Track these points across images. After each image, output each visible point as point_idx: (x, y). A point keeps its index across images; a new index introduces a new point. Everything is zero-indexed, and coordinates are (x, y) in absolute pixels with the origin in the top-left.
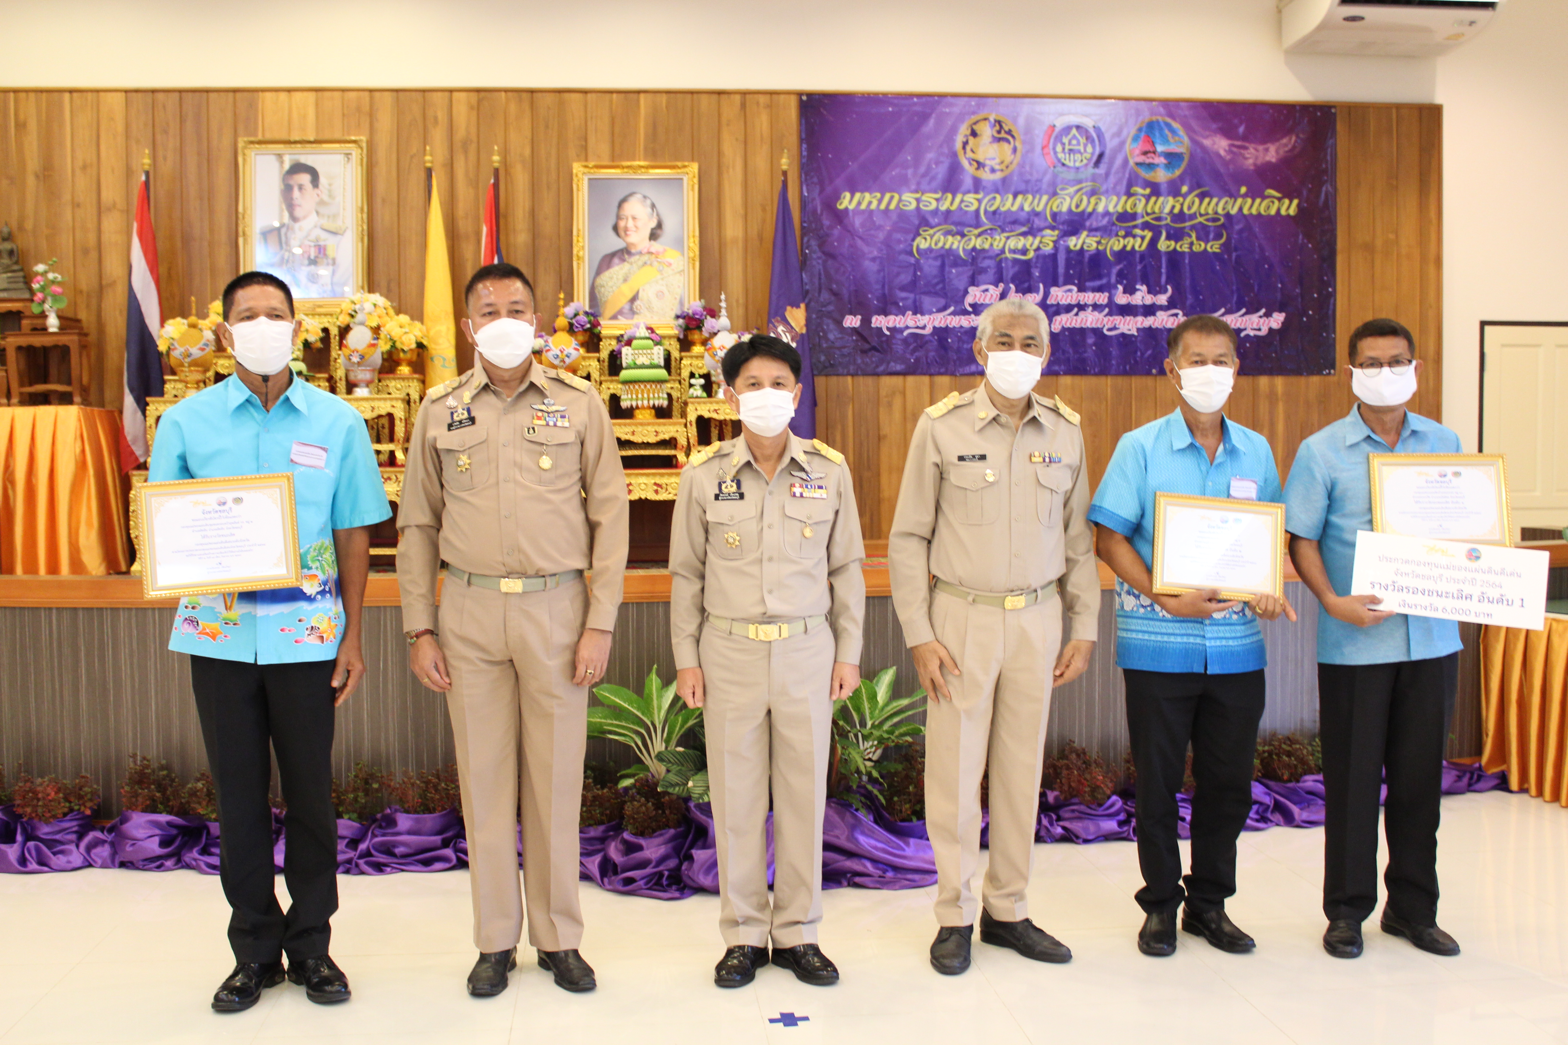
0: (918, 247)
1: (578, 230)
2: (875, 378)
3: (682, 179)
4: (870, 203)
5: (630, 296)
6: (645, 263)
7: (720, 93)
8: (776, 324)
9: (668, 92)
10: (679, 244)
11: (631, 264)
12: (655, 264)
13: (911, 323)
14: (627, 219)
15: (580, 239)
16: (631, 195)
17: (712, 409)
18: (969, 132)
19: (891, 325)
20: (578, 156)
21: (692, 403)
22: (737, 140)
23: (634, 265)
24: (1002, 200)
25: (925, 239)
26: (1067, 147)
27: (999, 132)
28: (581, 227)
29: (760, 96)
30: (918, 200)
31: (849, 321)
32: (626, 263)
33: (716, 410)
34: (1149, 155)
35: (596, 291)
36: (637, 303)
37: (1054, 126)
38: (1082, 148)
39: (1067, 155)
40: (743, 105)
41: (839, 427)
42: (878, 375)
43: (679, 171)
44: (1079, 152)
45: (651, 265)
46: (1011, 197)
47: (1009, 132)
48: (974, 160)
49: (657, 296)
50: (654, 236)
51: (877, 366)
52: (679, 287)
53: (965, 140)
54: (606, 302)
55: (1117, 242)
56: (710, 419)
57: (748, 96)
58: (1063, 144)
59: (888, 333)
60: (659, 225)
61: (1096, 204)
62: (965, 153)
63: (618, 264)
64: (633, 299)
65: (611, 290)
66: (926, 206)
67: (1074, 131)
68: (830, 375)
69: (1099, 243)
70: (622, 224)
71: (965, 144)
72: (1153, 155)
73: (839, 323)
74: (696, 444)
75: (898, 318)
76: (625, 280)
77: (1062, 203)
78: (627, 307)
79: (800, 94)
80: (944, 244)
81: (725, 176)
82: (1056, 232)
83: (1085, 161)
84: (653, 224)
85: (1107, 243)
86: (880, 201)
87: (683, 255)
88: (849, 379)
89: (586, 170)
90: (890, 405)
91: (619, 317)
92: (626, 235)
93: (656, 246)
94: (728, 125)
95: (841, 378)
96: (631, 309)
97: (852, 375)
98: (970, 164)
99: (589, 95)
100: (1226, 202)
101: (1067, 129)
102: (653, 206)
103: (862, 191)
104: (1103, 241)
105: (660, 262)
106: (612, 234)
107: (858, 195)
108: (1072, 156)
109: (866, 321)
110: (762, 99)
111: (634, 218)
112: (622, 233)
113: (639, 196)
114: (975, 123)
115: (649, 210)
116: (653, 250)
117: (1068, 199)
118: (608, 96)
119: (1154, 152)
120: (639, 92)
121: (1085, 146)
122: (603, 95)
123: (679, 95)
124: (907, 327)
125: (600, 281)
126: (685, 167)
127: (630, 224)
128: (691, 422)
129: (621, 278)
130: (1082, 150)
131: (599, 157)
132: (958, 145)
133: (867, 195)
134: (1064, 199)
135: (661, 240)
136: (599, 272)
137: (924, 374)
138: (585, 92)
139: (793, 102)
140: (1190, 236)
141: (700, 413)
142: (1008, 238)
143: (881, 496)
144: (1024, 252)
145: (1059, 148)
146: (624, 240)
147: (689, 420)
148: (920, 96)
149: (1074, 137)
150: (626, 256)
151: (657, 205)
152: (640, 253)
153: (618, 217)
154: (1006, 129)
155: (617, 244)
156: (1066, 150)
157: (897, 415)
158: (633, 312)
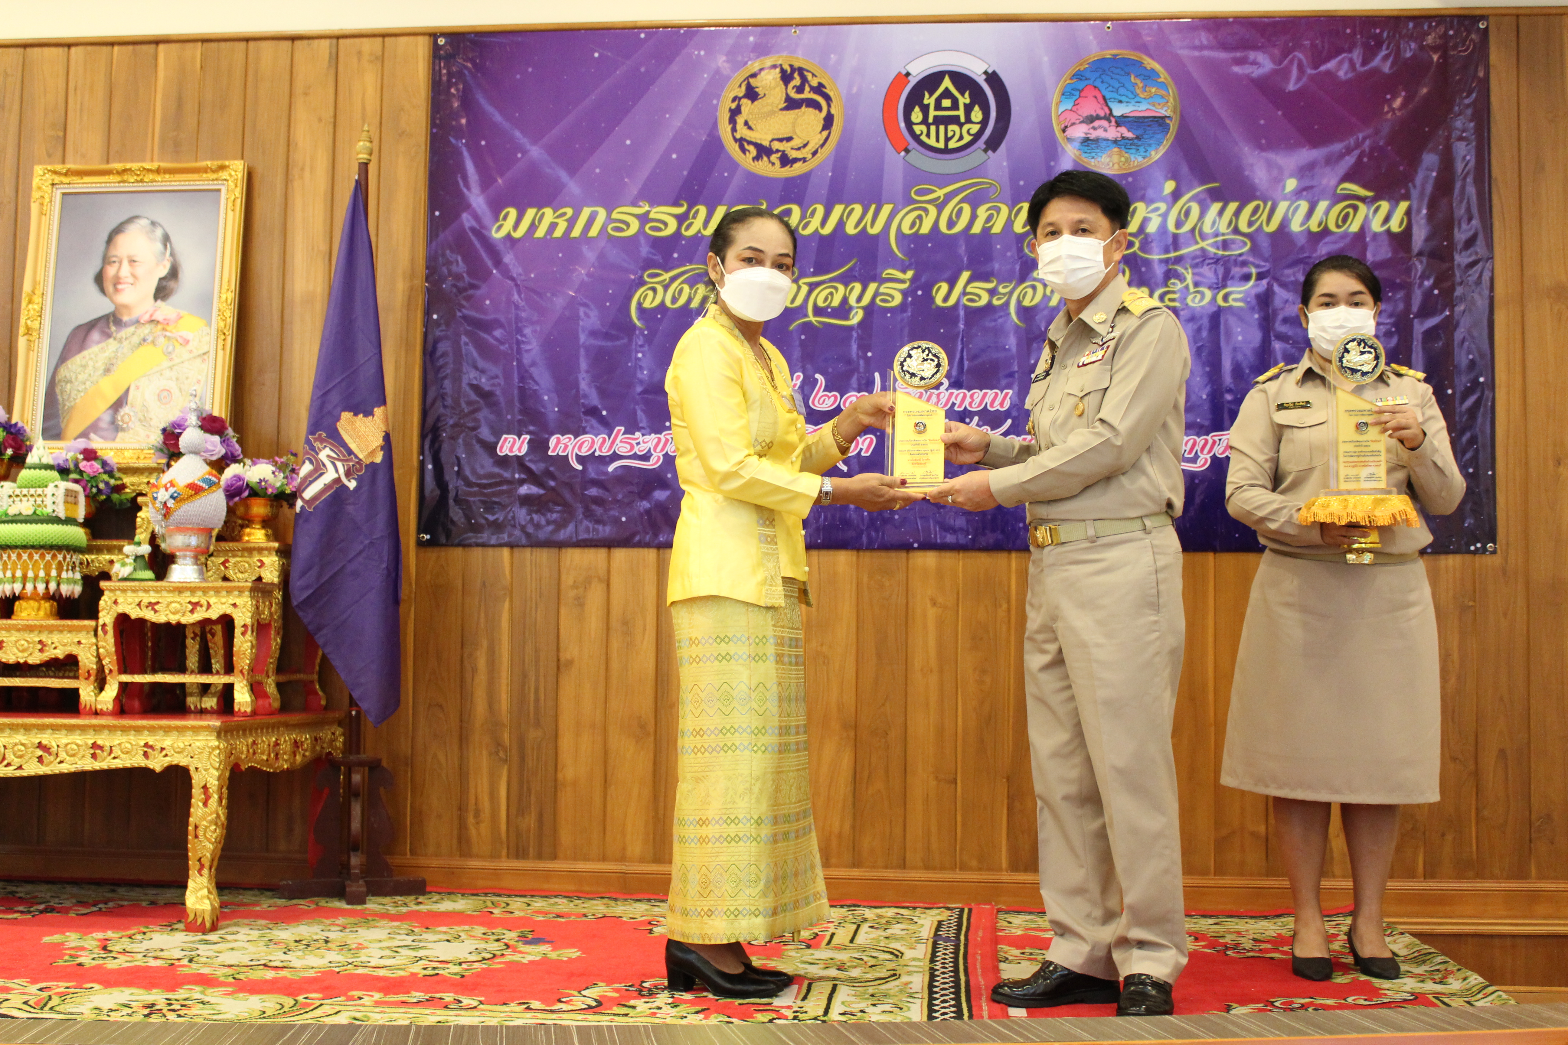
0: (639, 304)
1: (35, 283)
2: (554, 551)
3: (219, 191)
4: (553, 226)
5: (113, 398)
6: (144, 340)
7: (293, 39)
8: (317, 444)
9: (205, 40)
10: (203, 305)
11: (120, 341)
12: (162, 340)
13: (622, 449)
14: (121, 263)
15: (37, 299)
16: (131, 220)
17: (145, 601)
18: (742, 92)
19: (584, 452)
20: (49, 155)
21: (111, 590)
22: (320, 120)
23: (125, 343)
24: (803, 217)
25: (654, 290)
26: (932, 113)
27: (800, 89)
28: (40, 277)
29: (364, 40)
30: (644, 219)
31: (507, 445)
32: (111, 340)
33: (151, 605)
34: (1096, 124)
35: (58, 390)
36: (125, 410)
37: (908, 74)
38: (961, 113)
39: (933, 128)
40: (335, 59)
41: (485, 643)
42: (561, 545)
43: (214, 176)
44: (955, 120)
45: (153, 342)
46: (820, 210)
47: (819, 89)
48: (750, 143)
49: (159, 399)
50: (162, 292)
51: (556, 530)
52: (199, 382)
53: (734, 106)
54: (72, 408)
55: (1030, 291)
56: (142, 621)
57: (341, 41)
58: (925, 109)
59: (580, 468)
60: (174, 273)
61: (989, 219)
62: (734, 130)
63: (98, 343)
64: (119, 404)
65: (81, 388)
66: (659, 229)
67: (947, 83)
68: (470, 546)
69: (992, 292)
70: (111, 271)
71: (735, 113)
72: (1104, 123)
73: (491, 448)
74: (115, 668)
75: (598, 440)
76: (107, 371)
77: (920, 217)
78: (107, 418)
79: (433, 35)
80: (690, 300)
81: (297, 184)
82: (910, 274)
83: (967, 139)
84: (164, 271)
85: (1011, 293)
86: (572, 222)
87: (209, 324)
88: (506, 551)
89: (57, 179)
90: (580, 603)
91: (92, 435)
92: (116, 290)
93: (165, 310)
94: (306, 94)
95: (490, 551)
96: (113, 422)
97: (512, 546)
98: (743, 150)
99: (73, 49)
100: (1256, 210)
101: (932, 81)
102: (166, 239)
103: (540, 207)
104: (1001, 290)
105: (169, 338)
106: (93, 288)
107: (531, 213)
108: (942, 128)
109: (539, 446)
110: (367, 45)
111: (132, 261)
112: (110, 288)
113: (144, 222)
114: (754, 76)
115: (159, 246)
116: (158, 316)
117: (933, 211)
118: (106, 49)
119: (1109, 117)
120: (157, 41)
121: (968, 109)
122: (97, 48)
123: (223, 44)
124: (615, 457)
125: (63, 372)
126: (222, 168)
127: (125, 271)
128: (104, 625)
129: (101, 365)
130: (963, 120)
131: (84, 156)
132: (724, 117)
133: (548, 212)
134: (926, 210)
135: (173, 299)
136: (63, 358)
137: (647, 545)
138: (68, 45)
139: (422, 48)
140: (1182, 279)
141: (121, 609)
142: (812, 287)
143: (560, 776)
144: (844, 310)
145: (917, 115)
146: (112, 301)
147: (101, 622)
148: (653, 30)
149: (947, 94)
150: (113, 328)
151: (173, 238)
152: (137, 322)
153: (106, 260)
154: (814, 83)
155: (101, 306)
156: (931, 120)
157: (594, 623)
158: (116, 427)
